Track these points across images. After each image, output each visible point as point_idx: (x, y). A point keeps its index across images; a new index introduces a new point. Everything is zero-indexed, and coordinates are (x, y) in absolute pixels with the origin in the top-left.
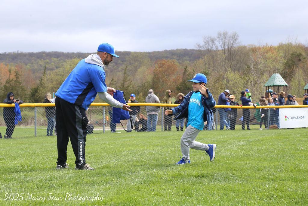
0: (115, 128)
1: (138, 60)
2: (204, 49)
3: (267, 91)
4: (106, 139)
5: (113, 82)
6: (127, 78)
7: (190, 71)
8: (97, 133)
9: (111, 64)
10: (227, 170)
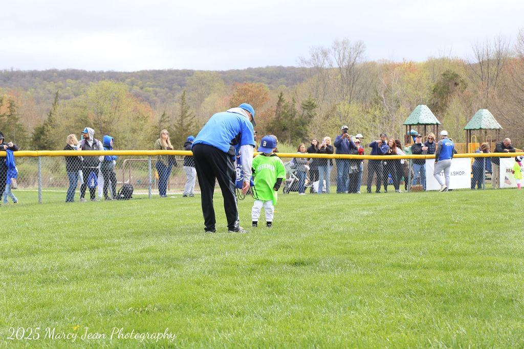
0: (165, 190)
1: (206, 84)
2: (311, 66)
3: (408, 132)
4: (152, 207)
5: (165, 117)
6: (186, 112)
7: (288, 101)
8: (138, 198)
9: (162, 90)
10: (340, 254)
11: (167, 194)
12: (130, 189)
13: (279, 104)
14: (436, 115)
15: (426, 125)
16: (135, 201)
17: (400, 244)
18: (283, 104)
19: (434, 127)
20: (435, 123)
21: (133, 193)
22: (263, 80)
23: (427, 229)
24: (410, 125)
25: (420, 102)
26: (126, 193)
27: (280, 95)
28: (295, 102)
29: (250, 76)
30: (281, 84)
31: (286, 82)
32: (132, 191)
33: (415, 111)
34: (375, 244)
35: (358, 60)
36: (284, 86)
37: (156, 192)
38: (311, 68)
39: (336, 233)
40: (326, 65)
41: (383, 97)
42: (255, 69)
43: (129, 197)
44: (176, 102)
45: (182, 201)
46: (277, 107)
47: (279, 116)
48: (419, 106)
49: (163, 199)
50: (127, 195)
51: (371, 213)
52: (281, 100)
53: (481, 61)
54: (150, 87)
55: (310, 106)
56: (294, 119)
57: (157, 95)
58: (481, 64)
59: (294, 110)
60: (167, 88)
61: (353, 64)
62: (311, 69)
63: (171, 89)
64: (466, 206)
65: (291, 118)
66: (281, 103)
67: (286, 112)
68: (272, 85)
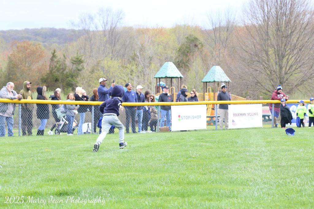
3: (158, 83)
7: (60, 57)
13: (52, 60)
14: (180, 71)
15: (172, 78)
18: (56, 60)
19: (178, 80)
20: (179, 77)
22: (38, 39)
24: (160, 78)
25: (167, 60)
27: (53, 52)
28: (66, 58)
29: (27, 35)
30: (54, 43)
31: (58, 41)
33: (163, 67)
35: (119, 25)
36: (57, 44)
38: (79, 30)
41: (139, 55)
42: (31, 29)
46: (51, 62)
47: (52, 70)
48: (167, 62)
52: (54, 56)
53: (214, 27)
55: (78, 61)
56: (65, 72)
58: (215, 30)
59: (65, 64)
61: (114, 28)
64: (201, 143)
65: (63, 72)
66: (54, 59)
67: (58, 66)
68: (46, 44)
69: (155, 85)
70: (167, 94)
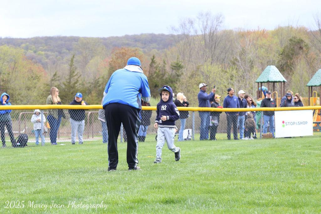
0: (55, 139)
1: (89, 48)
2: (179, 34)
3: (260, 88)
4: (45, 153)
5: (55, 77)
6: (74, 72)
7: (159, 63)
8: (32, 146)
9: (53, 53)
10: (204, 193)
11: (57, 141)
12: (26, 138)
13: (151, 66)
14: (283, 74)
15: (274, 82)
16: (30, 148)
17: (255, 184)
18: (155, 66)
19: (281, 84)
20: (282, 81)
21: (28, 141)
22: (138, 45)
23: (277, 171)
24: (261, 83)
25: (269, 63)
26: (22, 142)
27: (152, 58)
28: (165, 64)
29: (127, 42)
30: (153, 48)
31: (157, 47)
32: (27, 140)
33: (266, 70)
34: (234, 184)
35: (218, 29)
36: (156, 50)
37: (48, 140)
39: (201, 175)
40: (192, 33)
41: (239, 59)
42: (131, 35)
43: (24, 145)
44: (64, 64)
45: (70, 148)
46: (150, 68)
47: (152, 75)
48: (269, 66)
49: (54, 146)
50: (23, 144)
51: (230, 157)
52: (153, 62)
53: (320, 28)
54: (42, 51)
55: (178, 67)
56: (164, 78)
57: (49, 58)
59: (164, 70)
60: (57, 51)
62: (179, 36)
63: (60, 53)
64: (309, 151)
65: (162, 77)
66: (153, 64)
67: (157, 72)
68: (146, 50)
69: (257, 90)
70: (270, 99)
